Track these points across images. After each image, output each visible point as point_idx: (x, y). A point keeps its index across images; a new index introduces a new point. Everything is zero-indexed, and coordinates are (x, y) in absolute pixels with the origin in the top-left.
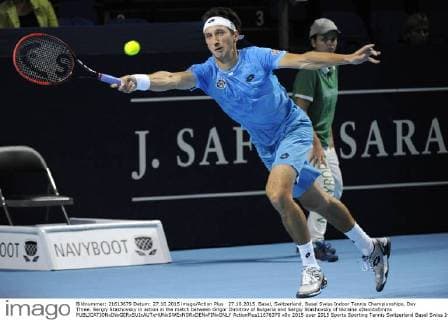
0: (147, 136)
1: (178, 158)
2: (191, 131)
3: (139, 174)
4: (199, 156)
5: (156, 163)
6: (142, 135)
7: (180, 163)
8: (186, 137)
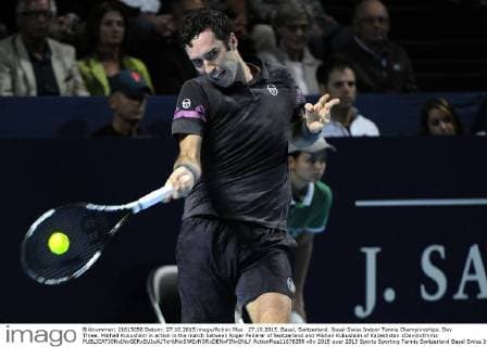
0: (378, 255)
1: (423, 288)
2: (441, 249)
3: (365, 309)
4: (452, 286)
5: (390, 295)
6: (371, 254)
7: (425, 296)
8: (435, 258)
